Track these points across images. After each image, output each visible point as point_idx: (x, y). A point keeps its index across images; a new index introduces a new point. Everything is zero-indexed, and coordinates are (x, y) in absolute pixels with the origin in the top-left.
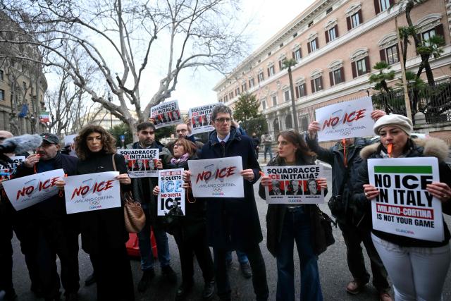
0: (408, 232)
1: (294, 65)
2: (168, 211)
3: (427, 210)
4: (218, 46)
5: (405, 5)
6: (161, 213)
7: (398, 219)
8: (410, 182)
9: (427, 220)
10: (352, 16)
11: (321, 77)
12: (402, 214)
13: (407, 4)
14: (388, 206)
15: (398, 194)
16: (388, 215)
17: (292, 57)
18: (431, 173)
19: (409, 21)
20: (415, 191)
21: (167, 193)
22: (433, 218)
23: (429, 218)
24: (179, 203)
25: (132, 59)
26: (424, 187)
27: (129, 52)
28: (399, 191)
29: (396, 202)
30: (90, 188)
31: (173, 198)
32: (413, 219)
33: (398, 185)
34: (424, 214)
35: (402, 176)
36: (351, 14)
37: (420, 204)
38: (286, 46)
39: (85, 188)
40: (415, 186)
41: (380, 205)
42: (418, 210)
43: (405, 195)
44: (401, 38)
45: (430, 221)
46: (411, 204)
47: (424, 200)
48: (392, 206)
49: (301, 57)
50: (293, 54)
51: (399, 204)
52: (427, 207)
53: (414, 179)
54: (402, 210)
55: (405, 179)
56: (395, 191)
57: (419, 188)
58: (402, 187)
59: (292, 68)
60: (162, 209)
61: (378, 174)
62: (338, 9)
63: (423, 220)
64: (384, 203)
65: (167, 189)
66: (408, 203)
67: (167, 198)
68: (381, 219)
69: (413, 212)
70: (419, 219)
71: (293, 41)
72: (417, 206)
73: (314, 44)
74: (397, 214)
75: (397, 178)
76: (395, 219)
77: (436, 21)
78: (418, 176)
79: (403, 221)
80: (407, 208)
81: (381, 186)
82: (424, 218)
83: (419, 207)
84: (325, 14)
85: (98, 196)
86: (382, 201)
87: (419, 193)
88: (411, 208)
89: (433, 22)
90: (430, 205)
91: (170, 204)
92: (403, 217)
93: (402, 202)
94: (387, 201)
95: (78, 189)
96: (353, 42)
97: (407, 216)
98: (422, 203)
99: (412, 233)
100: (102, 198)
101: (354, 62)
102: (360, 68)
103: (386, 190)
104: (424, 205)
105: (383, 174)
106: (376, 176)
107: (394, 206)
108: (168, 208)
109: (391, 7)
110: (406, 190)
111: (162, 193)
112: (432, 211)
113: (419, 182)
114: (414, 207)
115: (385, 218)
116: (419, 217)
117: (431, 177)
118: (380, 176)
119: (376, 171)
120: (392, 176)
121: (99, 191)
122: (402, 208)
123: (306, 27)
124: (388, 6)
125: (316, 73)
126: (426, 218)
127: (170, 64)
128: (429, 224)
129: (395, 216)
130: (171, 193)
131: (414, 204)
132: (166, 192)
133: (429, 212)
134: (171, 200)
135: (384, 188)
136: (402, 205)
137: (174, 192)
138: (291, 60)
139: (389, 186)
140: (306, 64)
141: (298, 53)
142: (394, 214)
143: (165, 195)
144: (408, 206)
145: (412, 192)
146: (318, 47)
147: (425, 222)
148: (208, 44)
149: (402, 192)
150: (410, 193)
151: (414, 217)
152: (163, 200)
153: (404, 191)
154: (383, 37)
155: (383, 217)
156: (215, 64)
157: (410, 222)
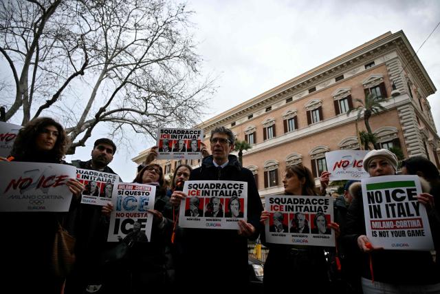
0: (403, 245)
1: (246, 149)
2: (124, 236)
3: (416, 219)
4: (159, 105)
5: (363, 112)
6: (112, 238)
7: (392, 233)
8: (399, 195)
9: (417, 229)
10: (312, 111)
11: (276, 170)
12: (395, 228)
13: (365, 112)
14: (382, 221)
15: (390, 208)
16: (382, 231)
17: (244, 139)
18: (415, 186)
19: (368, 128)
20: (404, 202)
21: (125, 212)
22: (422, 227)
23: (419, 227)
24: (144, 226)
25: (32, 92)
26: (410, 198)
27: (30, 83)
28: (390, 205)
29: (388, 216)
30: (34, 181)
31: (135, 219)
32: (406, 231)
33: (388, 200)
34: (414, 223)
35: (391, 190)
36: (311, 109)
37: (409, 215)
38: (239, 126)
39: (26, 180)
40: (403, 198)
41: (374, 221)
42: (409, 221)
43: (396, 208)
44: (362, 142)
45: (421, 229)
46: (402, 216)
47: (412, 210)
48: (385, 221)
49: (255, 142)
50: (246, 136)
51: (392, 218)
52: (416, 217)
53: (402, 192)
54: (395, 224)
55: (394, 193)
56: (387, 206)
57: (407, 200)
58: (393, 201)
59: (244, 151)
60: (116, 232)
61: (370, 191)
62: (298, 100)
63: (414, 229)
64: (378, 219)
65: (125, 207)
66: (399, 216)
67: (125, 218)
68: (376, 236)
69: (405, 224)
70: (411, 230)
71: (247, 122)
72: (407, 217)
73: (271, 131)
74: (391, 229)
75: (387, 193)
76: (390, 233)
77: (393, 134)
78: (404, 189)
79: (397, 234)
80: (399, 220)
81: (374, 202)
82: (415, 228)
83: (410, 218)
84: (284, 103)
85: (42, 194)
86: (376, 217)
87: (407, 204)
88: (402, 220)
89: (391, 135)
90: (418, 214)
91: (128, 226)
92: (397, 230)
93: (394, 216)
94: (380, 217)
95: (17, 181)
96: (313, 138)
97: (400, 228)
98: (411, 213)
99: (407, 245)
100: (48, 197)
101: (314, 160)
102: (320, 168)
103: (379, 206)
104: (413, 215)
105: (374, 191)
106: (368, 193)
107: (387, 221)
108: (124, 231)
109: (350, 111)
110: (396, 203)
111: (119, 212)
112: (420, 219)
113: (406, 194)
114: (405, 218)
115: (381, 234)
116: (411, 228)
117: (415, 190)
118: (372, 192)
119: (368, 189)
120: (383, 191)
121: (44, 187)
122: (394, 221)
123: (264, 112)
124: (348, 109)
125: (271, 164)
126: (417, 228)
127: (86, 112)
128: (420, 233)
129: (389, 231)
130: (130, 212)
131: (405, 216)
132: (123, 211)
133: (418, 221)
134: (132, 222)
135: (376, 204)
136: (395, 219)
137: (136, 211)
138: (244, 143)
139: (381, 201)
140: (260, 151)
141: (252, 137)
142: (388, 229)
143: (122, 215)
144: (400, 218)
145: (402, 204)
146: (275, 135)
147: (416, 231)
148: (146, 100)
149: (393, 206)
150: (400, 205)
151: (406, 228)
152: (117, 221)
153: (394, 205)
154: (344, 139)
155: (378, 234)
156: (149, 126)
157: (403, 234)
